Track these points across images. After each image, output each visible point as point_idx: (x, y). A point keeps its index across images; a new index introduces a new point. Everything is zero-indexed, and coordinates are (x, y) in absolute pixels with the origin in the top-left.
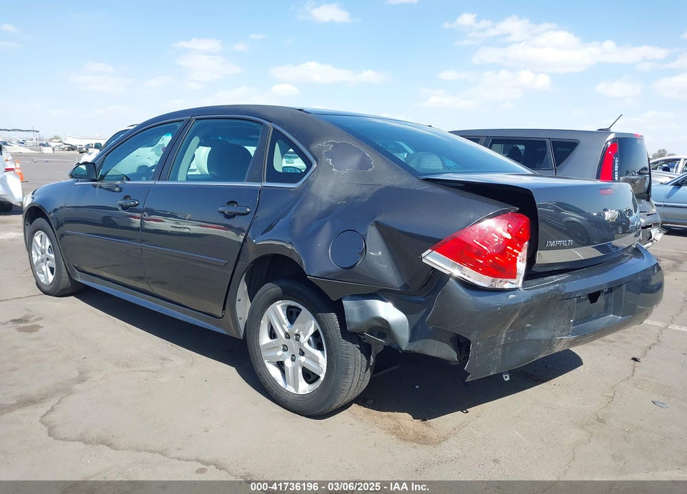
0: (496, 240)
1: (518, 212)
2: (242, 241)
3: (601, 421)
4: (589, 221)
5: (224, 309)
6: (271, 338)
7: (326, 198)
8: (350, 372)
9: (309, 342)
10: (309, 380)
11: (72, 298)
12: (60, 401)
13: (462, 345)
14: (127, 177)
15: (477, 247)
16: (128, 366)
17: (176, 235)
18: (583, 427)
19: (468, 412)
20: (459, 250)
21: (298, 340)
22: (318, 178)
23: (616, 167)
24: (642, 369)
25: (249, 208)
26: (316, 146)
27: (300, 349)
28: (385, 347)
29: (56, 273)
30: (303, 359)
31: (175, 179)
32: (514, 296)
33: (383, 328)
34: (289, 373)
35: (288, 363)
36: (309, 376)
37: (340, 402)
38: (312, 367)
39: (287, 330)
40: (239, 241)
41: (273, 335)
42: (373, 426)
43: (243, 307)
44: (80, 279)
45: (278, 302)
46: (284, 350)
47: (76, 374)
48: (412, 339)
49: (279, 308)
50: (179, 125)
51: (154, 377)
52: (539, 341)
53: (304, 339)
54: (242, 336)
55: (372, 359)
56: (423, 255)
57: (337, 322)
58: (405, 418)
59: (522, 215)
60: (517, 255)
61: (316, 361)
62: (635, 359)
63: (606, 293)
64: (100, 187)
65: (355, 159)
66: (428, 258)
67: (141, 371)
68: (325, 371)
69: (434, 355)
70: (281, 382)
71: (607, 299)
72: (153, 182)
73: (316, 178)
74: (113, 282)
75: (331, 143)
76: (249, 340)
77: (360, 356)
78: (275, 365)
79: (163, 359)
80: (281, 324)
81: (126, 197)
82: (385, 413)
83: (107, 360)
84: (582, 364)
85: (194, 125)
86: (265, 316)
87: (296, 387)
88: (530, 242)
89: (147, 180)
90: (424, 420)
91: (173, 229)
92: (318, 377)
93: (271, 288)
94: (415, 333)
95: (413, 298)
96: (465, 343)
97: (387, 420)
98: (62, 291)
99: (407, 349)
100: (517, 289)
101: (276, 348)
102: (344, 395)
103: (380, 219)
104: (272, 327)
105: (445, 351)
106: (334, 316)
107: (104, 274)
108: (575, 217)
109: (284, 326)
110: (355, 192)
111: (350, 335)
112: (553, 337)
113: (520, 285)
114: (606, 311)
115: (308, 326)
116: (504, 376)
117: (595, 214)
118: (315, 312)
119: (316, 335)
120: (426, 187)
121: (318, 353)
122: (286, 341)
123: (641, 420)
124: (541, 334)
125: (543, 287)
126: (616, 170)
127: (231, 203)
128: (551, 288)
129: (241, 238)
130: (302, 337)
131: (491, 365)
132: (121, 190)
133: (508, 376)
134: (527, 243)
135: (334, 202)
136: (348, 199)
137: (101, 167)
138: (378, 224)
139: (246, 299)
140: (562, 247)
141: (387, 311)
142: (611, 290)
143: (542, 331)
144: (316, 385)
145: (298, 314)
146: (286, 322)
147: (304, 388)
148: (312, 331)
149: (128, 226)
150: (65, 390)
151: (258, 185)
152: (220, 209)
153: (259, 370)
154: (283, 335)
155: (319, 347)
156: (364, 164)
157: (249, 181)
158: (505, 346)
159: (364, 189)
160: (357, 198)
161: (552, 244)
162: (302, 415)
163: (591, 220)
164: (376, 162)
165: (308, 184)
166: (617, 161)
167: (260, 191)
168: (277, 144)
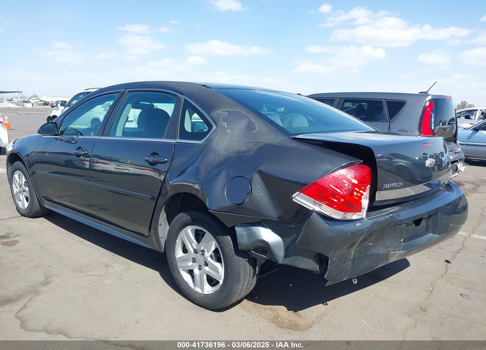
0: (347, 185)
1: (362, 164)
2: (163, 179)
3: (424, 310)
4: (412, 164)
5: (150, 230)
6: (184, 253)
7: (223, 152)
8: (242, 278)
9: (211, 256)
10: (212, 284)
11: (42, 219)
12: (30, 300)
13: (323, 260)
14: (81, 133)
15: (332, 190)
16: (81, 271)
17: (118, 174)
18: (410, 315)
19: (327, 304)
20: (319, 192)
21: (203, 254)
22: (217, 137)
23: (433, 120)
24: (453, 269)
25: (167, 158)
26: (215, 113)
27: (205, 262)
28: (266, 260)
29: (30, 202)
30: (207, 269)
31: (114, 135)
32: (360, 224)
33: (265, 247)
34: (197, 278)
35: (196, 271)
36: (212, 281)
37: (234, 300)
38: (213, 274)
39: (195, 247)
40: (160, 179)
41: (185, 250)
42: (258, 316)
43: (163, 229)
44: (47, 205)
45: (188, 227)
46: (193, 262)
47: (42, 279)
48: (286, 256)
49: (189, 231)
50: (117, 95)
51: (100, 280)
52: (379, 255)
53: (207, 254)
54: (163, 250)
55: (257, 269)
56: (293, 196)
57: (232, 243)
58: (282, 310)
59: (365, 166)
60: (362, 194)
61: (216, 270)
62: (447, 261)
63: (427, 218)
64: (61, 140)
65: (243, 123)
66: (297, 198)
67: (91, 275)
68: (223, 278)
69: (302, 267)
70: (191, 285)
71: (427, 223)
72: (98, 137)
73: (215, 137)
74: (70, 209)
75: (226, 111)
76: (168, 254)
77: (248, 267)
78: (187, 272)
79: (107, 266)
80: (191, 242)
81: (79, 148)
82: (268, 307)
83: (66, 267)
84: (409, 266)
85: (127, 96)
86: (179, 237)
87: (202, 289)
88: (371, 185)
89: (94, 135)
90: (296, 311)
91: (116, 170)
92: (218, 282)
93: (183, 217)
94: (288, 252)
95: (287, 226)
96: (325, 258)
97: (269, 312)
98: (34, 214)
99: (283, 263)
100: (363, 218)
101: (187, 260)
102: (237, 295)
103: (261, 168)
104: (184, 244)
105: (311, 265)
106: (229, 238)
107: (65, 203)
108: (402, 162)
109: (193, 244)
110: (243, 147)
111: (241, 252)
112: (389, 252)
113: (364, 216)
114: (427, 231)
115: (210, 245)
116: (353, 280)
117: (417, 158)
118: (215, 235)
119: (216, 251)
120: (295, 144)
121: (218, 265)
122: (194, 256)
123: (452, 309)
124: (380, 250)
125: (381, 216)
126: (433, 121)
127: (154, 154)
128: (387, 217)
129: (162, 178)
130: (206, 253)
131: (344, 274)
132: (76, 142)
133: (356, 280)
134: (369, 186)
135: (228, 154)
136: (238, 153)
137: (61, 125)
138: (260, 172)
139: (166, 223)
140: (395, 188)
141: (268, 235)
142: (430, 216)
143: (381, 248)
144: (217, 288)
145: (203, 235)
146: (195, 241)
147: (208, 289)
148: (213, 249)
149: (82, 167)
150: (34, 291)
151: (173, 141)
152: (146, 158)
153: (175, 275)
154: (192, 251)
155: (219, 260)
156: (250, 127)
157: (167, 138)
158: (354, 259)
159: (251, 145)
160: (245, 152)
161: (387, 186)
162: (207, 309)
163: (415, 163)
164: (259, 125)
165: (209, 141)
166: (433, 115)
167: (175, 145)
168: (187, 111)
